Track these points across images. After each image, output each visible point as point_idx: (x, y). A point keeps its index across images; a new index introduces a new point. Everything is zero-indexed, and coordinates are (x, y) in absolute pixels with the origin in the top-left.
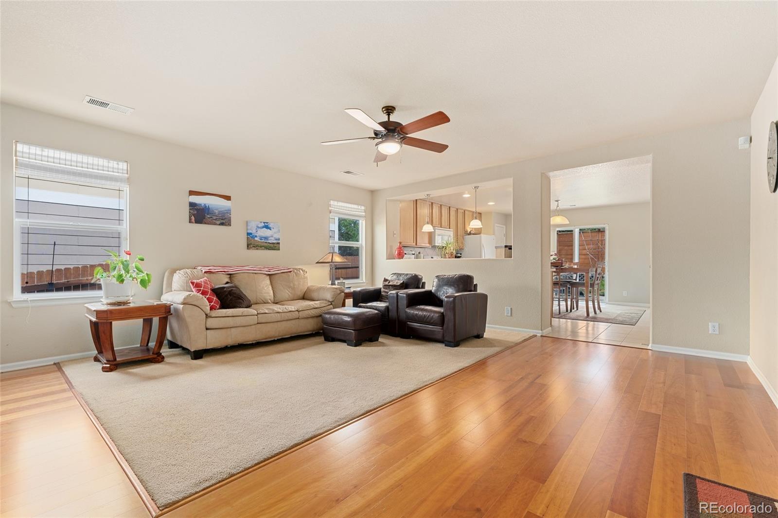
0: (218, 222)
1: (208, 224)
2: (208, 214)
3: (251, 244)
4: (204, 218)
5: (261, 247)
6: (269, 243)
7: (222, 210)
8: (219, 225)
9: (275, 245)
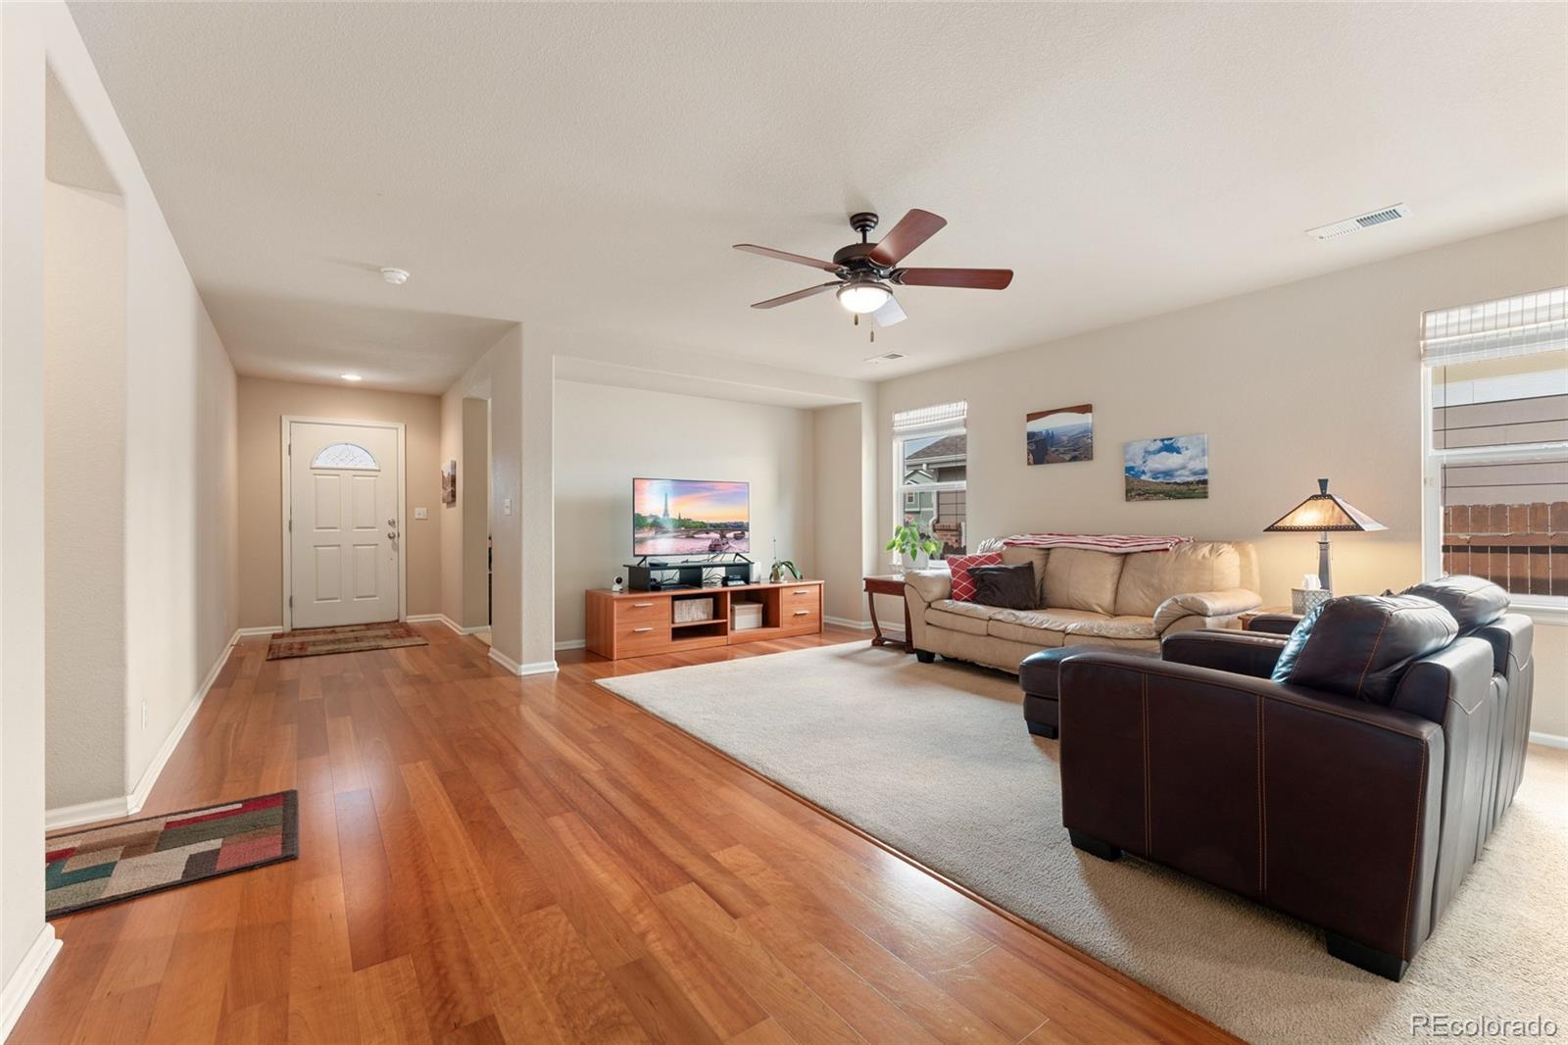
0: (1067, 457)
1: (1052, 462)
2: (1052, 446)
3: (1133, 489)
4: (1046, 454)
5: (1155, 494)
6: (1176, 483)
7: (1075, 433)
8: (1070, 461)
9: (1191, 487)
